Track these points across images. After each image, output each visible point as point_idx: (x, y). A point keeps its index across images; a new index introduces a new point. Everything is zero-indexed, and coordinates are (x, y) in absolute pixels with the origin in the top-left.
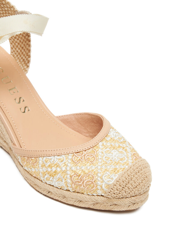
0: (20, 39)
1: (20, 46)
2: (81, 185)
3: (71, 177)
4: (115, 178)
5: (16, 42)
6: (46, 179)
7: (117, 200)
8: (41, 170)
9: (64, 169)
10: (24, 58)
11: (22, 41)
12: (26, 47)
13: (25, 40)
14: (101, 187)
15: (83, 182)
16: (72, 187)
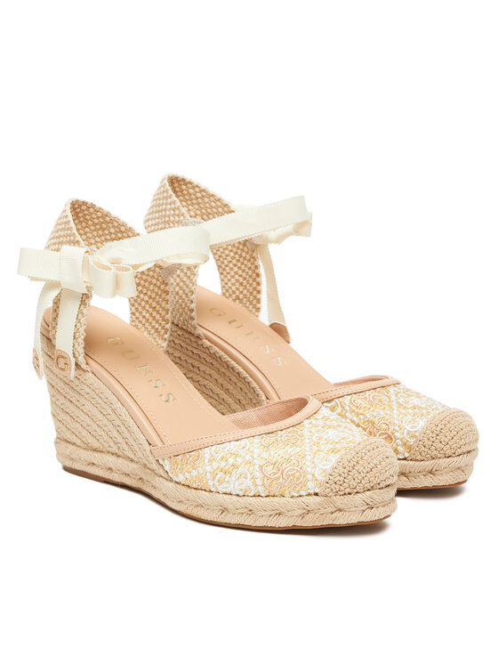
0: (149, 293)
1: (150, 307)
2: (279, 478)
3: (261, 467)
4: (334, 460)
5: (142, 300)
6: (219, 481)
7: (342, 497)
8: (208, 468)
9: (248, 457)
10: (157, 326)
11: (153, 295)
12: (161, 307)
13: (160, 292)
14: (313, 475)
15: (282, 474)
16: (263, 485)
